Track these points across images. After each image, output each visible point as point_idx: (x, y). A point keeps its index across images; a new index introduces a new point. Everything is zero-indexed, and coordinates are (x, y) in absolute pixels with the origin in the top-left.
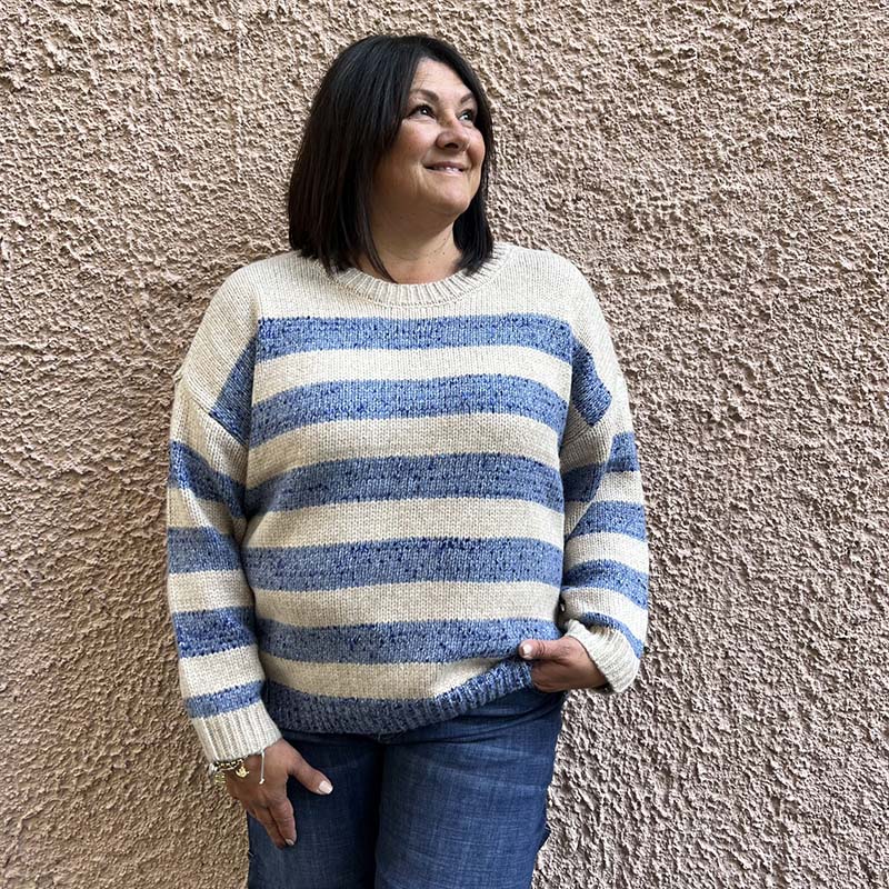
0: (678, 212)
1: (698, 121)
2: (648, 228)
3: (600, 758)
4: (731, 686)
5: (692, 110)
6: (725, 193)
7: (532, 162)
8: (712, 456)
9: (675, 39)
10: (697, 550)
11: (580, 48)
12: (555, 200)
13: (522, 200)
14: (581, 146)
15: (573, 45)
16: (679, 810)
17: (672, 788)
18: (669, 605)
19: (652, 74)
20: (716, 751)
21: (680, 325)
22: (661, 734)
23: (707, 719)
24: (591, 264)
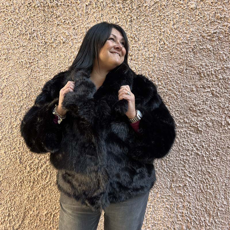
0: (213, 72)
1: (218, 49)
2: (205, 76)
3: (192, 209)
4: (227, 193)
5: (217, 47)
6: (225, 67)
7: (175, 61)
8: (222, 134)
9: (212, 29)
10: (218, 158)
11: (187, 32)
12: (181, 70)
13: (173, 70)
14: (188, 56)
15: (186, 32)
16: (213, 224)
17: (211, 218)
18: (210, 172)
19: (206, 38)
20: (223, 210)
21: (214, 101)
22: (208, 204)
23: (221, 201)
24: (190, 85)
